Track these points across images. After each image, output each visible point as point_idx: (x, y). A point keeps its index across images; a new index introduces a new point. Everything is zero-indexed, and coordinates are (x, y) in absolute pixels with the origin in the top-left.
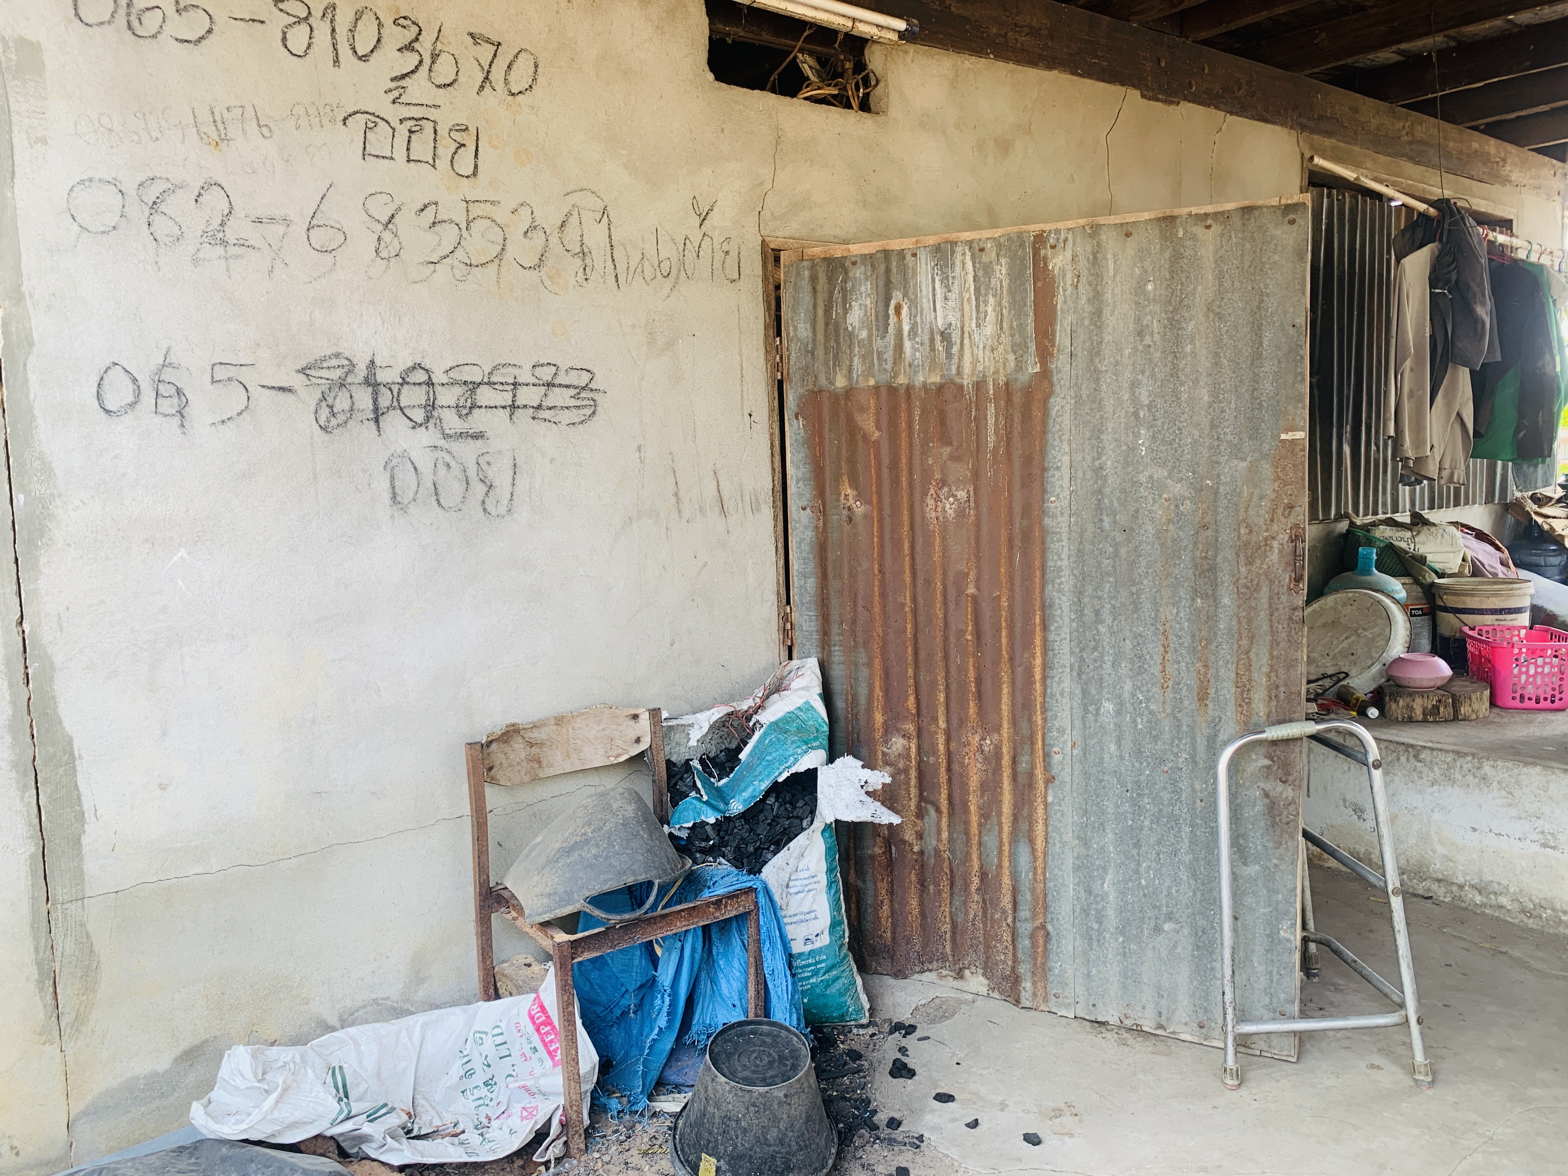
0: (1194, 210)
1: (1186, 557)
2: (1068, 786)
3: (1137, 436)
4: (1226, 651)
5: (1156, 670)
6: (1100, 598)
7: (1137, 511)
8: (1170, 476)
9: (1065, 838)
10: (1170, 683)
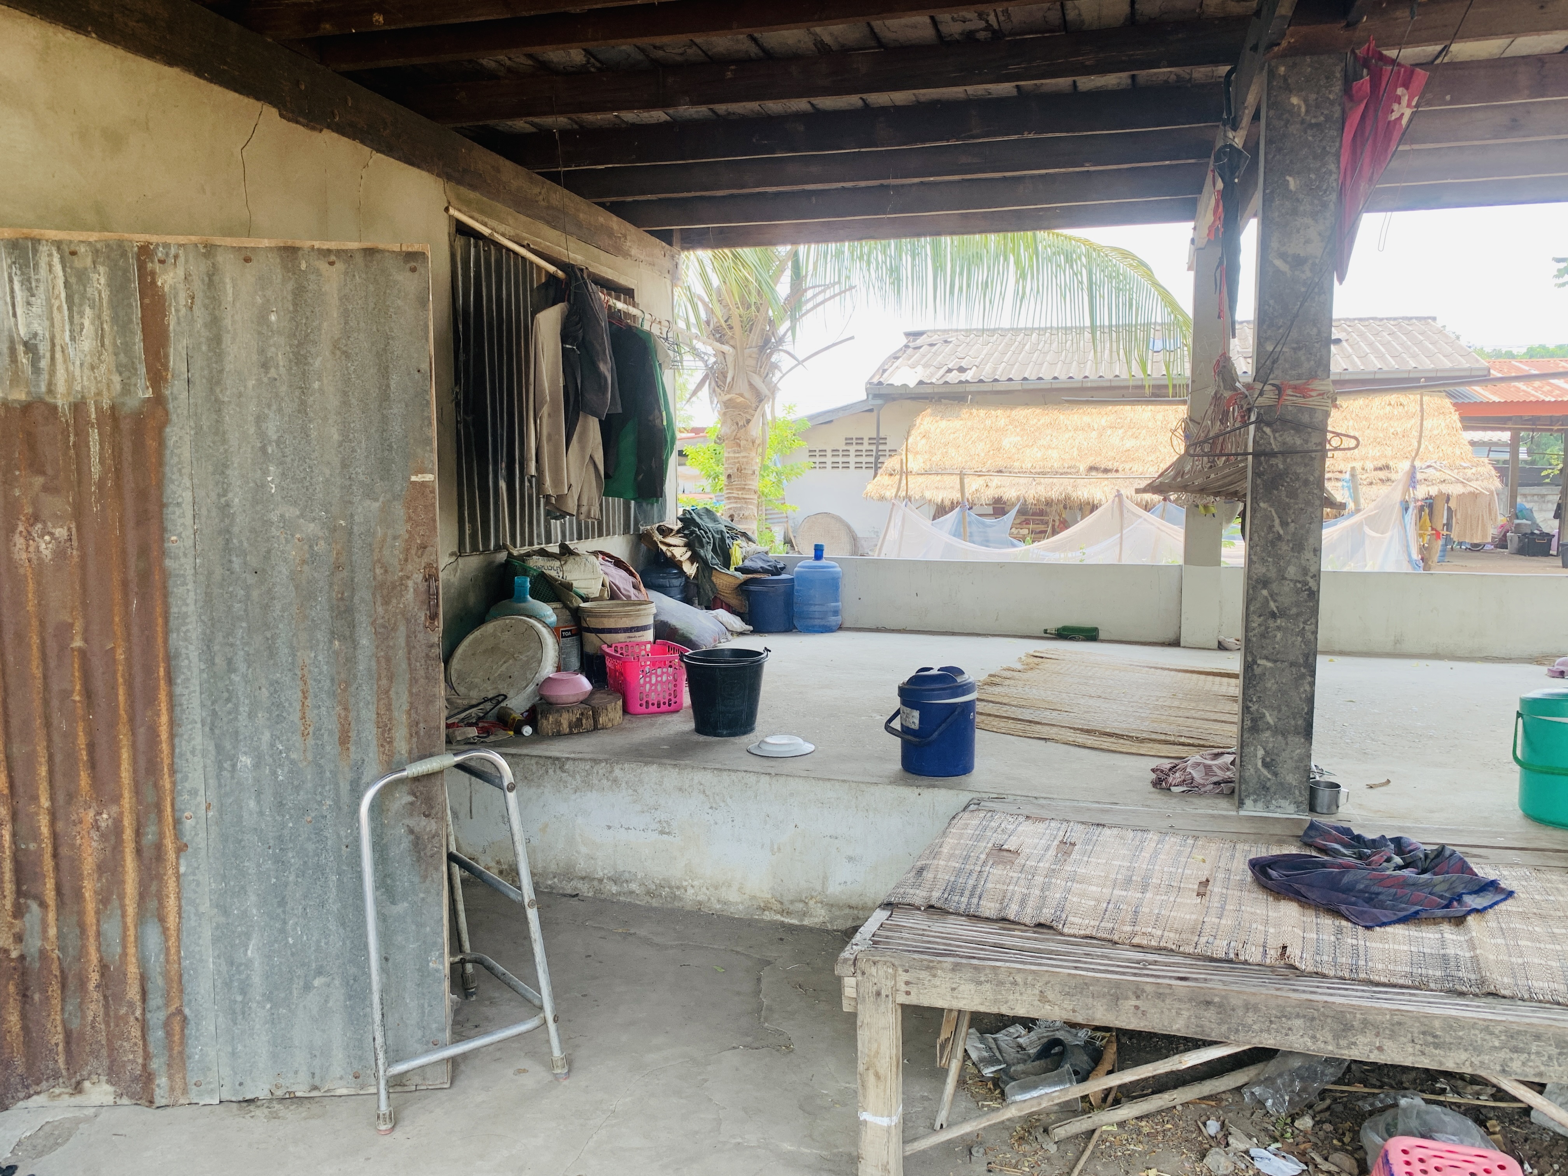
0: (317, 244)
1: (322, 598)
2: (203, 853)
3: (266, 473)
4: (367, 692)
5: (296, 717)
6: (232, 645)
7: (269, 552)
8: (302, 516)
9: (202, 909)
10: (311, 730)
